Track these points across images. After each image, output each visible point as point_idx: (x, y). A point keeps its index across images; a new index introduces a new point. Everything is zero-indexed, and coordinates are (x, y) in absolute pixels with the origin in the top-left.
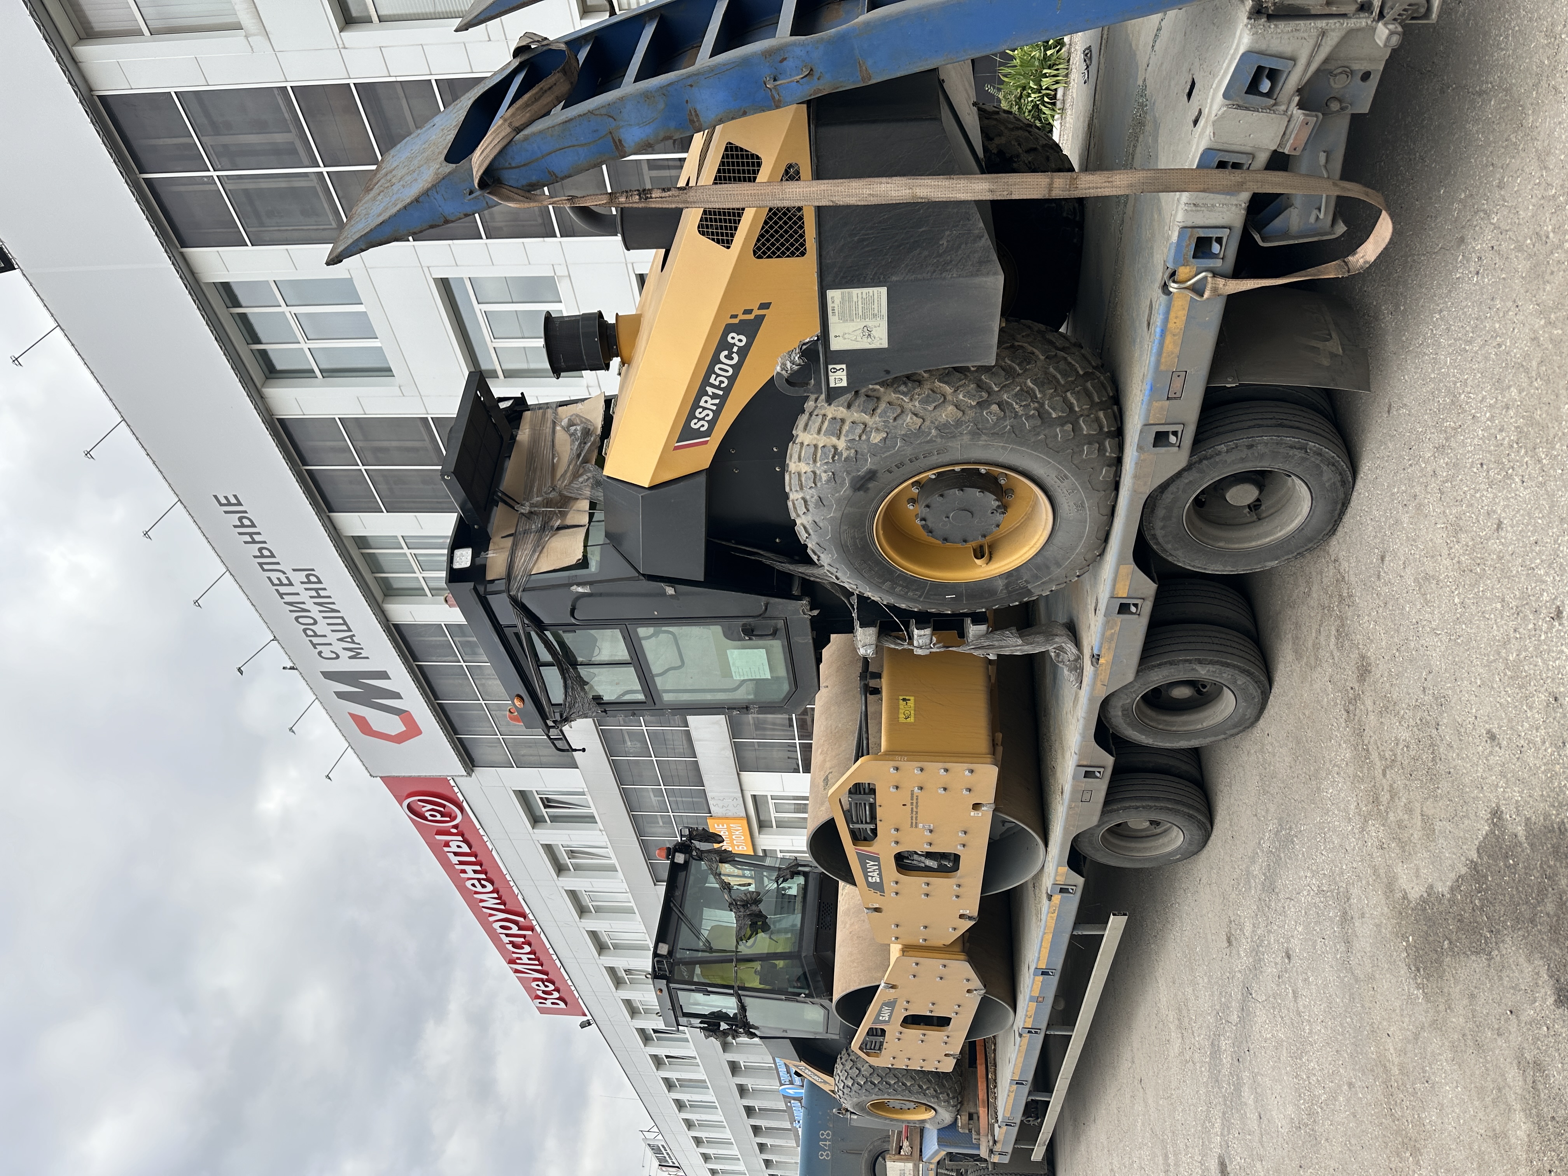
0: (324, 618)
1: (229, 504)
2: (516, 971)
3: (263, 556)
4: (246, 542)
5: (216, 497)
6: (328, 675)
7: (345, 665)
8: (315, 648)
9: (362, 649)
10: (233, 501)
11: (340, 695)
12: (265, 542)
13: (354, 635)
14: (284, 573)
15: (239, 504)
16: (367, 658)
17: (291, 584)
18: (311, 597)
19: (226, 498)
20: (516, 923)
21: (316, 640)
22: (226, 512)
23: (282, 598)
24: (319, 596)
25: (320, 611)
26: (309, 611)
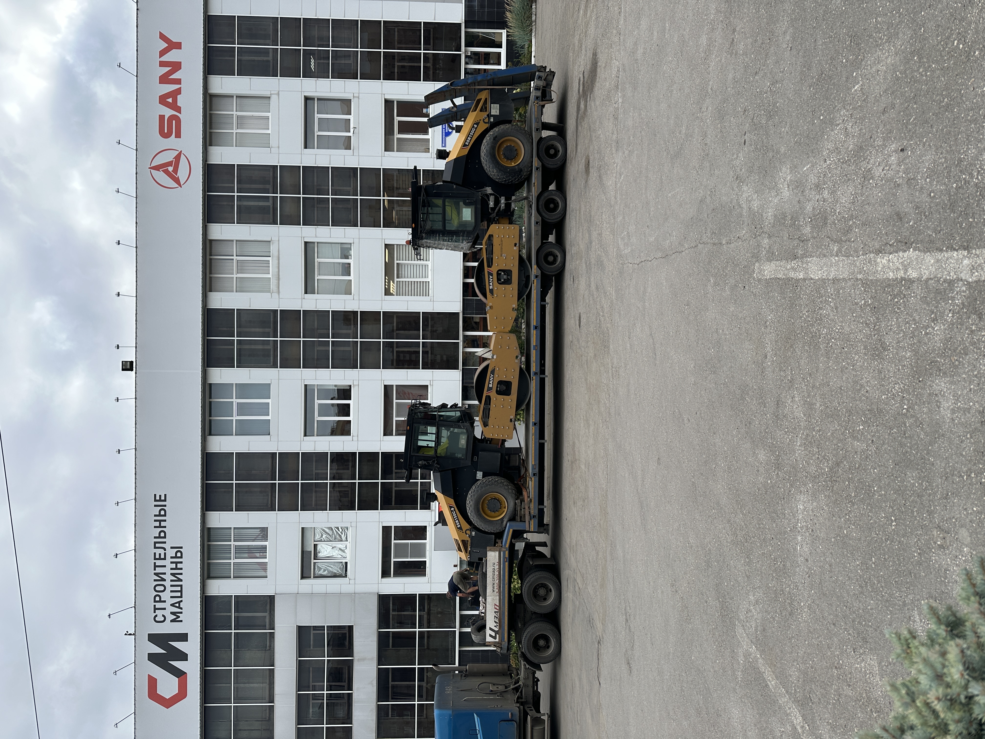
0: (171, 586)
1: (160, 500)
3: (160, 537)
4: (155, 527)
5: (155, 495)
6: (151, 637)
7: (166, 628)
8: (155, 612)
9: (181, 613)
10: (163, 498)
11: (151, 657)
12: (165, 527)
13: (181, 601)
14: (165, 549)
15: (165, 500)
16: (181, 621)
17: (165, 559)
18: (171, 569)
19: (160, 496)
21: (158, 605)
22: (155, 506)
23: (155, 570)
24: (176, 568)
25: (171, 581)
26: (165, 580)
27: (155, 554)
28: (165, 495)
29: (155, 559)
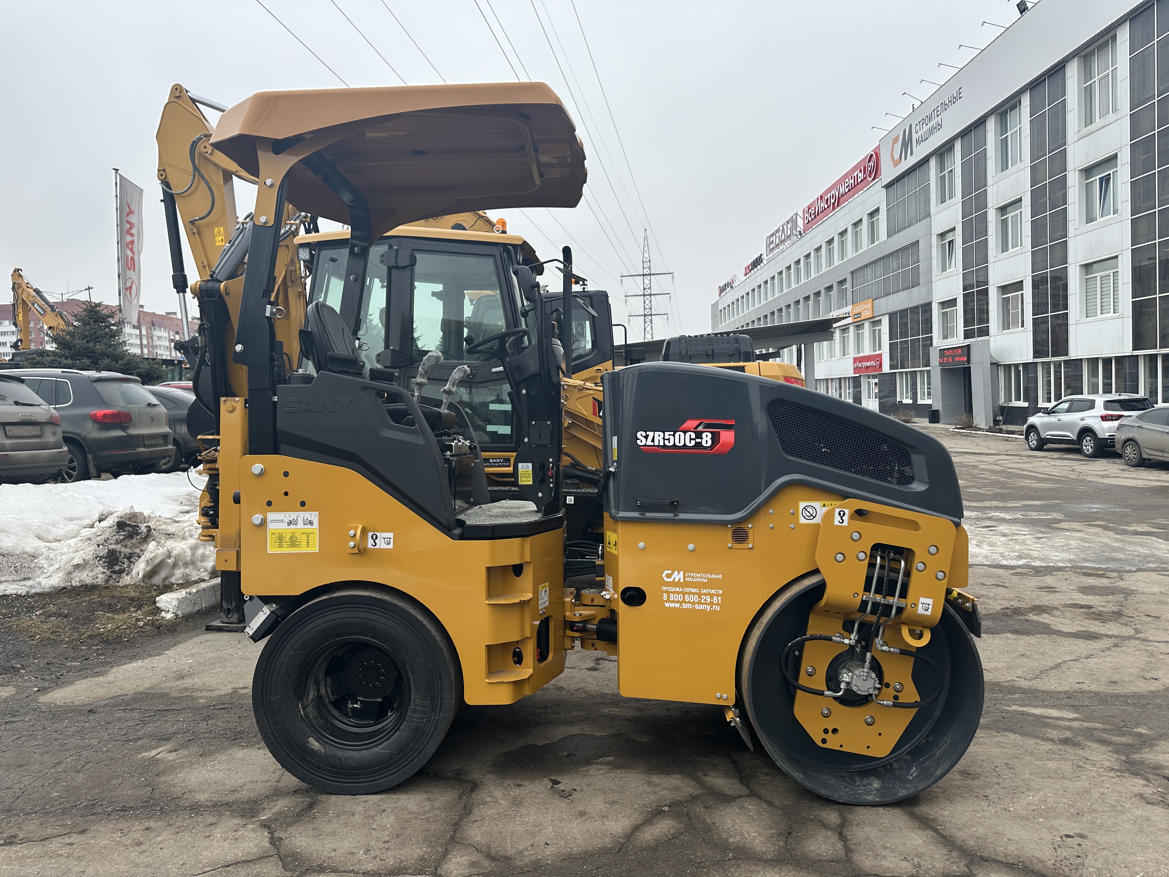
0: (928, 130)
2: (818, 199)
3: (945, 105)
4: (948, 98)
5: (961, 88)
6: (911, 126)
7: (915, 136)
8: (919, 123)
9: (919, 144)
10: (960, 96)
11: (905, 130)
12: (949, 107)
13: (923, 142)
14: (940, 114)
16: (916, 147)
17: (938, 116)
18: (934, 125)
19: (961, 93)
20: (835, 201)
22: (957, 91)
23: (933, 111)
24: (934, 129)
25: (930, 128)
26: (930, 122)
27: (939, 106)
29: (937, 108)
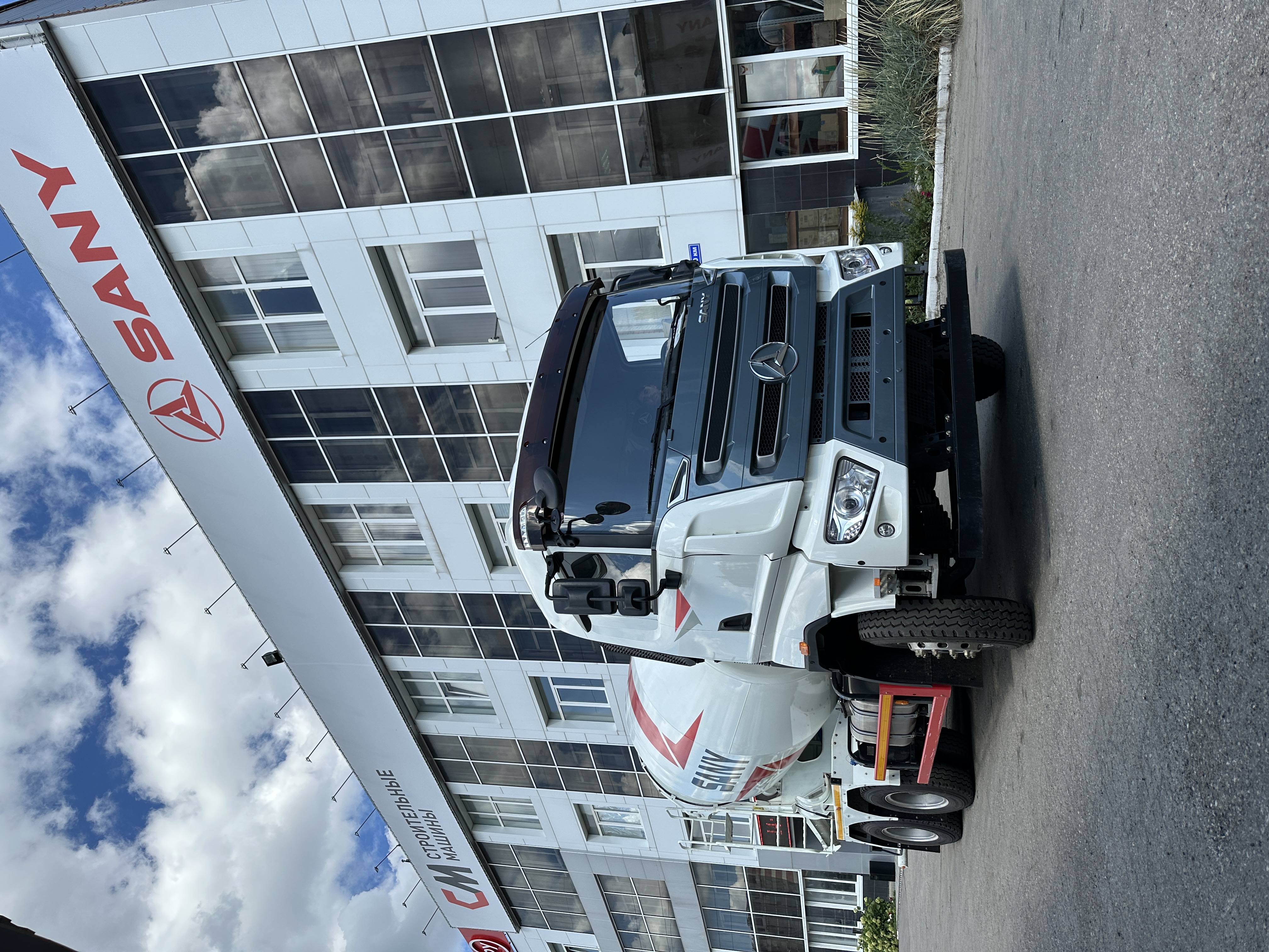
0: (435, 836)
3: (401, 802)
4: (392, 794)
5: (378, 771)
6: (430, 867)
7: (444, 862)
8: (426, 852)
9: (456, 855)
10: (388, 773)
11: (437, 878)
12: (403, 795)
13: (452, 847)
14: (413, 811)
15: (392, 775)
16: (459, 860)
17: (416, 817)
18: (428, 825)
19: (384, 772)
21: (426, 847)
22: (382, 779)
23: (409, 824)
24: (433, 825)
25: (433, 833)
26: (425, 832)
27: (403, 813)
28: (390, 771)
29: (405, 816)
